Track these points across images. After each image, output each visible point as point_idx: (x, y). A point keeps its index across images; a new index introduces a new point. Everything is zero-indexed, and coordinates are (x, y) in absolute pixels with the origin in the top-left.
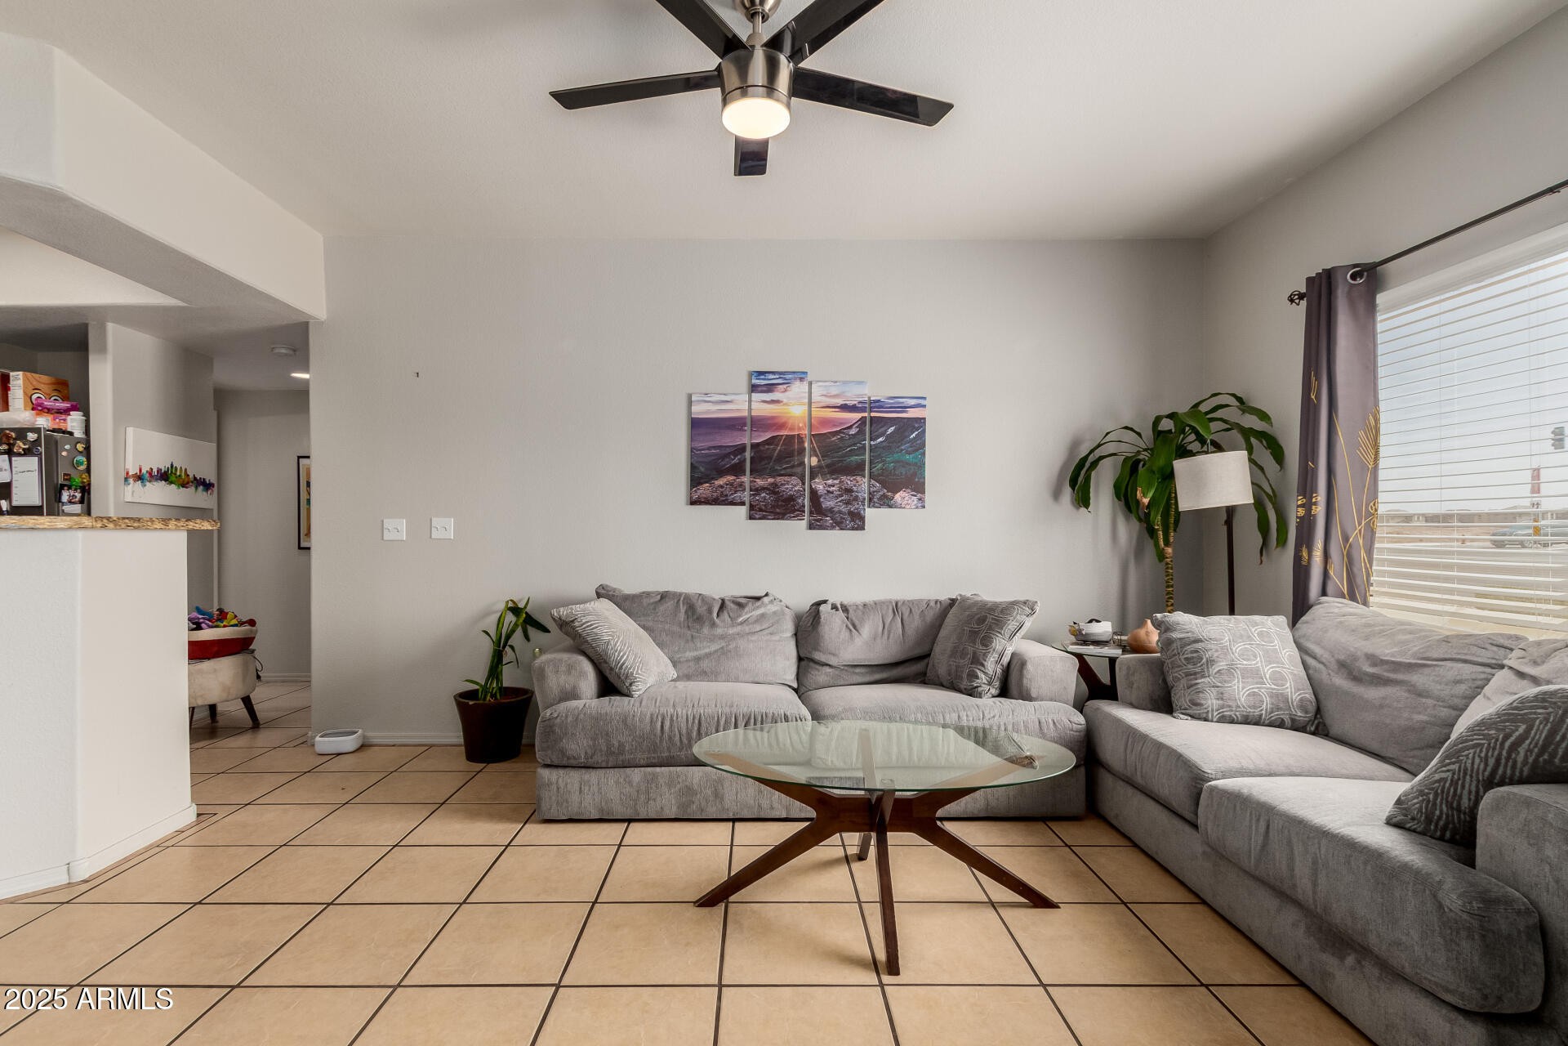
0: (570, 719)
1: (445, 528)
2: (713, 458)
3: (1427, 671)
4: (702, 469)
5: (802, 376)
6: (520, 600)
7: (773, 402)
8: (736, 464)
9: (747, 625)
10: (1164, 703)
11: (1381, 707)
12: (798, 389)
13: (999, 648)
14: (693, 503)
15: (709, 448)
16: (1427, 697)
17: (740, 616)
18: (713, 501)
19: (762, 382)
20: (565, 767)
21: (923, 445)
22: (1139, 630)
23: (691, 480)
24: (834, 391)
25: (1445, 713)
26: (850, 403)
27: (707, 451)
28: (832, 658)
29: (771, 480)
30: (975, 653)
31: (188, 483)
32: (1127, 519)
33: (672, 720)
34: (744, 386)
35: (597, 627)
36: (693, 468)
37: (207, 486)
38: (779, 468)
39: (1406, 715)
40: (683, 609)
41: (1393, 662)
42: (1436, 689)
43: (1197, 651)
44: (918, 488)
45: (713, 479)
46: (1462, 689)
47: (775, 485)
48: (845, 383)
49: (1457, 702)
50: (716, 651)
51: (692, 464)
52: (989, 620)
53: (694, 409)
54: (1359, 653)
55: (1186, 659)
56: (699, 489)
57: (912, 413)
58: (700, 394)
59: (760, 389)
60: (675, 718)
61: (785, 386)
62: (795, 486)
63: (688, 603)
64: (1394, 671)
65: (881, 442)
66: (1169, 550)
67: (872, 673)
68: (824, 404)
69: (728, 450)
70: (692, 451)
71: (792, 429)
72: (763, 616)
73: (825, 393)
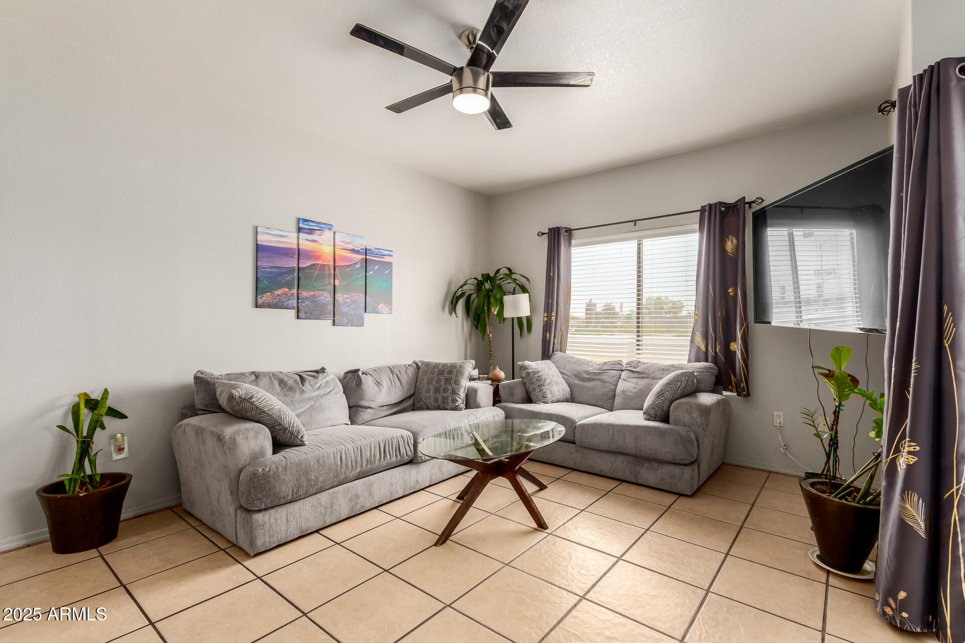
0: (280, 469)
2: (272, 275)
3: (604, 374)
4: (266, 283)
5: (330, 227)
6: (93, 392)
7: (313, 241)
8: (288, 280)
9: (322, 389)
10: (529, 400)
11: (594, 389)
12: (328, 234)
13: (464, 385)
14: (258, 306)
15: (271, 268)
16: (607, 383)
17: (316, 384)
18: (273, 305)
19: (304, 226)
20: (273, 507)
21: (391, 278)
22: (494, 371)
24: (348, 240)
25: (612, 387)
26: (357, 249)
27: (269, 270)
28: (372, 403)
29: (312, 293)
30: (453, 389)
32: (467, 320)
33: (346, 453)
34: (294, 227)
38: (317, 285)
39: (602, 390)
40: (276, 383)
41: (594, 373)
42: (608, 379)
43: (539, 376)
44: (389, 303)
45: (273, 289)
46: (615, 379)
47: (314, 296)
48: (354, 236)
49: (615, 383)
50: (308, 409)
51: (257, 278)
52: (455, 371)
53: (259, 237)
54: (581, 371)
55: (536, 380)
56: (263, 297)
57: (386, 259)
58: (264, 227)
59: (305, 231)
60: (347, 451)
61: (320, 232)
62: (326, 298)
63: (278, 379)
64: (595, 375)
65: (372, 274)
66: (491, 335)
67: (391, 409)
68: (343, 247)
69: (284, 270)
70: (257, 268)
71: (324, 261)
72: (327, 382)
73: (342, 240)
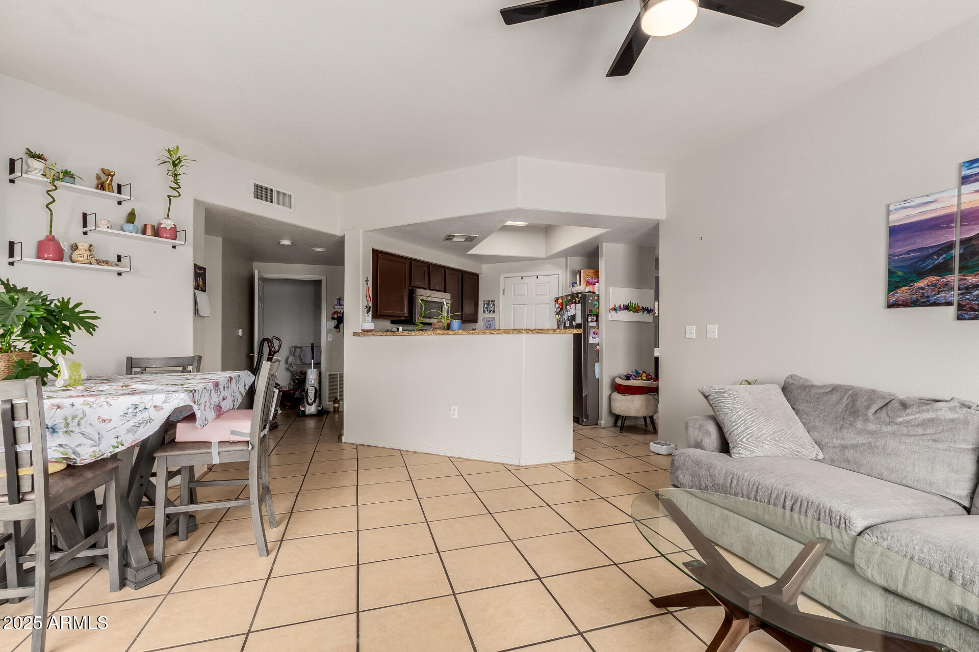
1: (713, 331)
2: (913, 261)
4: (901, 274)
8: (940, 264)
9: (905, 426)
14: (890, 306)
15: (908, 252)
17: (902, 416)
18: (912, 303)
23: (889, 285)
27: (906, 256)
31: (639, 310)
35: (722, 402)
36: (891, 273)
37: (649, 311)
40: (846, 401)
45: (912, 281)
50: (863, 444)
51: (889, 270)
53: (893, 217)
56: (896, 293)
58: (899, 202)
69: (931, 251)
70: (889, 258)
